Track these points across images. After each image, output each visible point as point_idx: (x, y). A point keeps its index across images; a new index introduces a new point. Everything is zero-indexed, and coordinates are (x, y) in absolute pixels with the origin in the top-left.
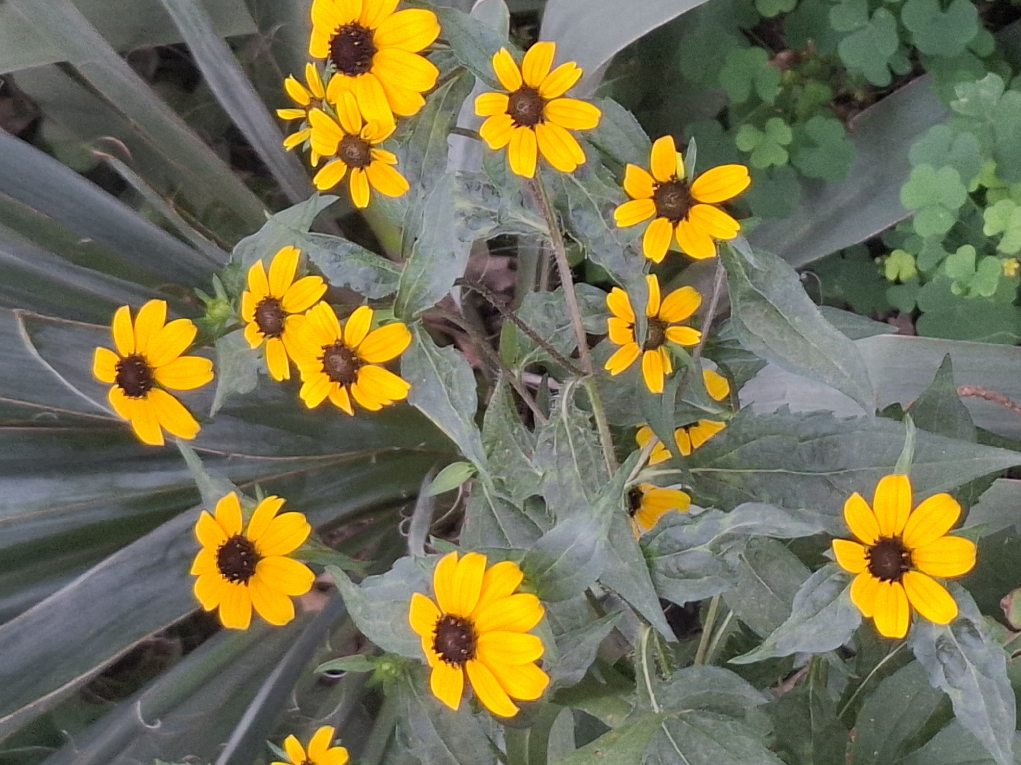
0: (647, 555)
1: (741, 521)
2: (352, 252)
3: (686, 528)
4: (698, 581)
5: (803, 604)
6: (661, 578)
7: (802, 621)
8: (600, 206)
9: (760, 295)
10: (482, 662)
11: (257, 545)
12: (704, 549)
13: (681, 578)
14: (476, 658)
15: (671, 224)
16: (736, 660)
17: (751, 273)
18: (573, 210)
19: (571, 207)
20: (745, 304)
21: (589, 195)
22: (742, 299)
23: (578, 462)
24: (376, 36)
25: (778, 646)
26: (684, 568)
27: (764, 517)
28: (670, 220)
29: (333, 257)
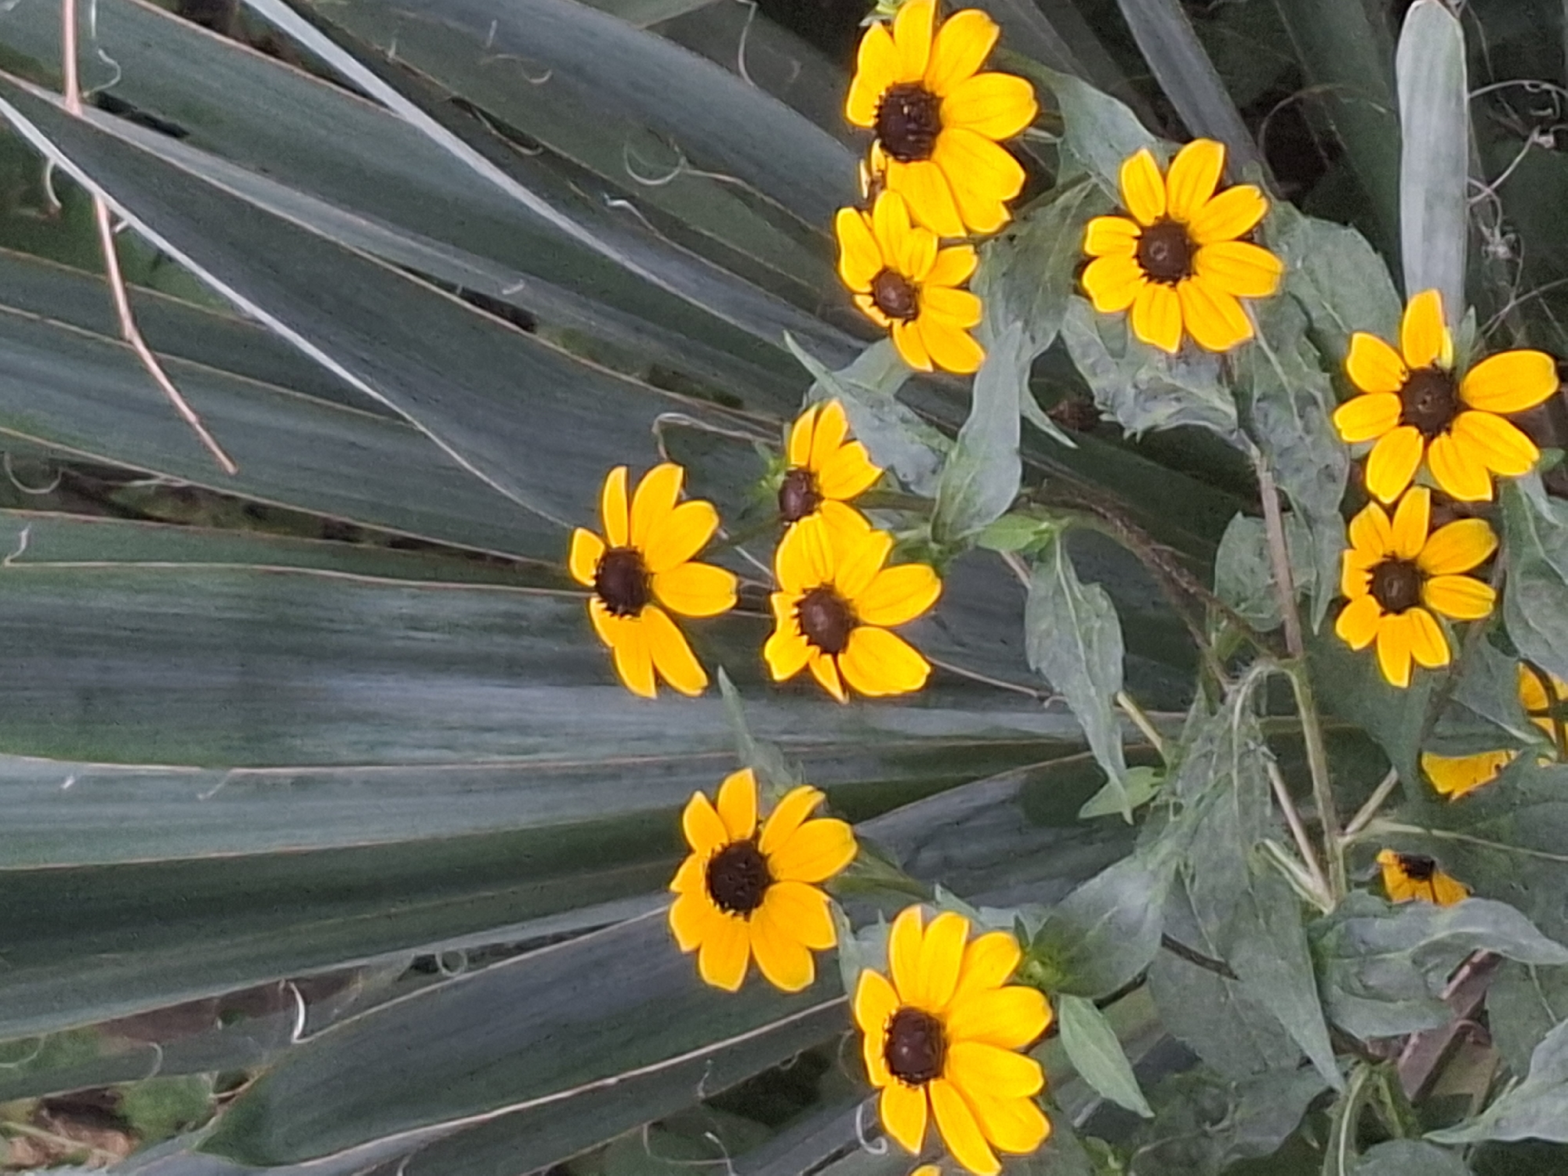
0: (1315, 953)
1: (1464, 924)
2: (904, 420)
3: (1378, 923)
4: (1391, 1006)
5: (1547, 1063)
6: (1335, 991)
7: (1545, 1089)
8: (1297, 398)
9: (1553, 570)
10: (952, 1084)
11: (771, 861)
12: (1400, 959)
13: (1362, 997)
14: (944, 1077)
15: (1421, 439)
16: (1438, 1135)
17: (1546, 530)
18: (1259, 400)
19: (1256, 394)
20: (1528, 582)
21: (1284, 379)
22: (1527, 573)
23: (1239, 795)
24: (945, 106)
25: (1503, 1123)
26: (1370, 983)
27: (1496, 923)
28: (1421, 432)
29: (877, 423)
